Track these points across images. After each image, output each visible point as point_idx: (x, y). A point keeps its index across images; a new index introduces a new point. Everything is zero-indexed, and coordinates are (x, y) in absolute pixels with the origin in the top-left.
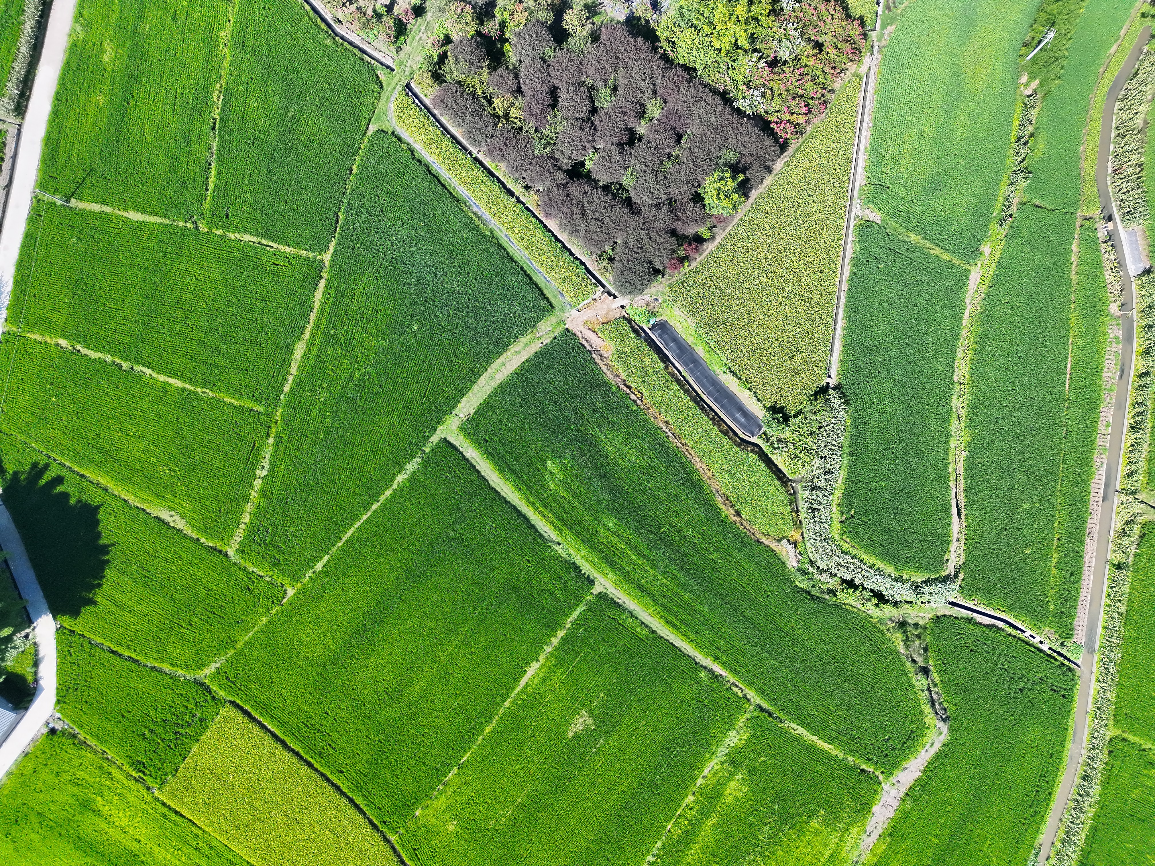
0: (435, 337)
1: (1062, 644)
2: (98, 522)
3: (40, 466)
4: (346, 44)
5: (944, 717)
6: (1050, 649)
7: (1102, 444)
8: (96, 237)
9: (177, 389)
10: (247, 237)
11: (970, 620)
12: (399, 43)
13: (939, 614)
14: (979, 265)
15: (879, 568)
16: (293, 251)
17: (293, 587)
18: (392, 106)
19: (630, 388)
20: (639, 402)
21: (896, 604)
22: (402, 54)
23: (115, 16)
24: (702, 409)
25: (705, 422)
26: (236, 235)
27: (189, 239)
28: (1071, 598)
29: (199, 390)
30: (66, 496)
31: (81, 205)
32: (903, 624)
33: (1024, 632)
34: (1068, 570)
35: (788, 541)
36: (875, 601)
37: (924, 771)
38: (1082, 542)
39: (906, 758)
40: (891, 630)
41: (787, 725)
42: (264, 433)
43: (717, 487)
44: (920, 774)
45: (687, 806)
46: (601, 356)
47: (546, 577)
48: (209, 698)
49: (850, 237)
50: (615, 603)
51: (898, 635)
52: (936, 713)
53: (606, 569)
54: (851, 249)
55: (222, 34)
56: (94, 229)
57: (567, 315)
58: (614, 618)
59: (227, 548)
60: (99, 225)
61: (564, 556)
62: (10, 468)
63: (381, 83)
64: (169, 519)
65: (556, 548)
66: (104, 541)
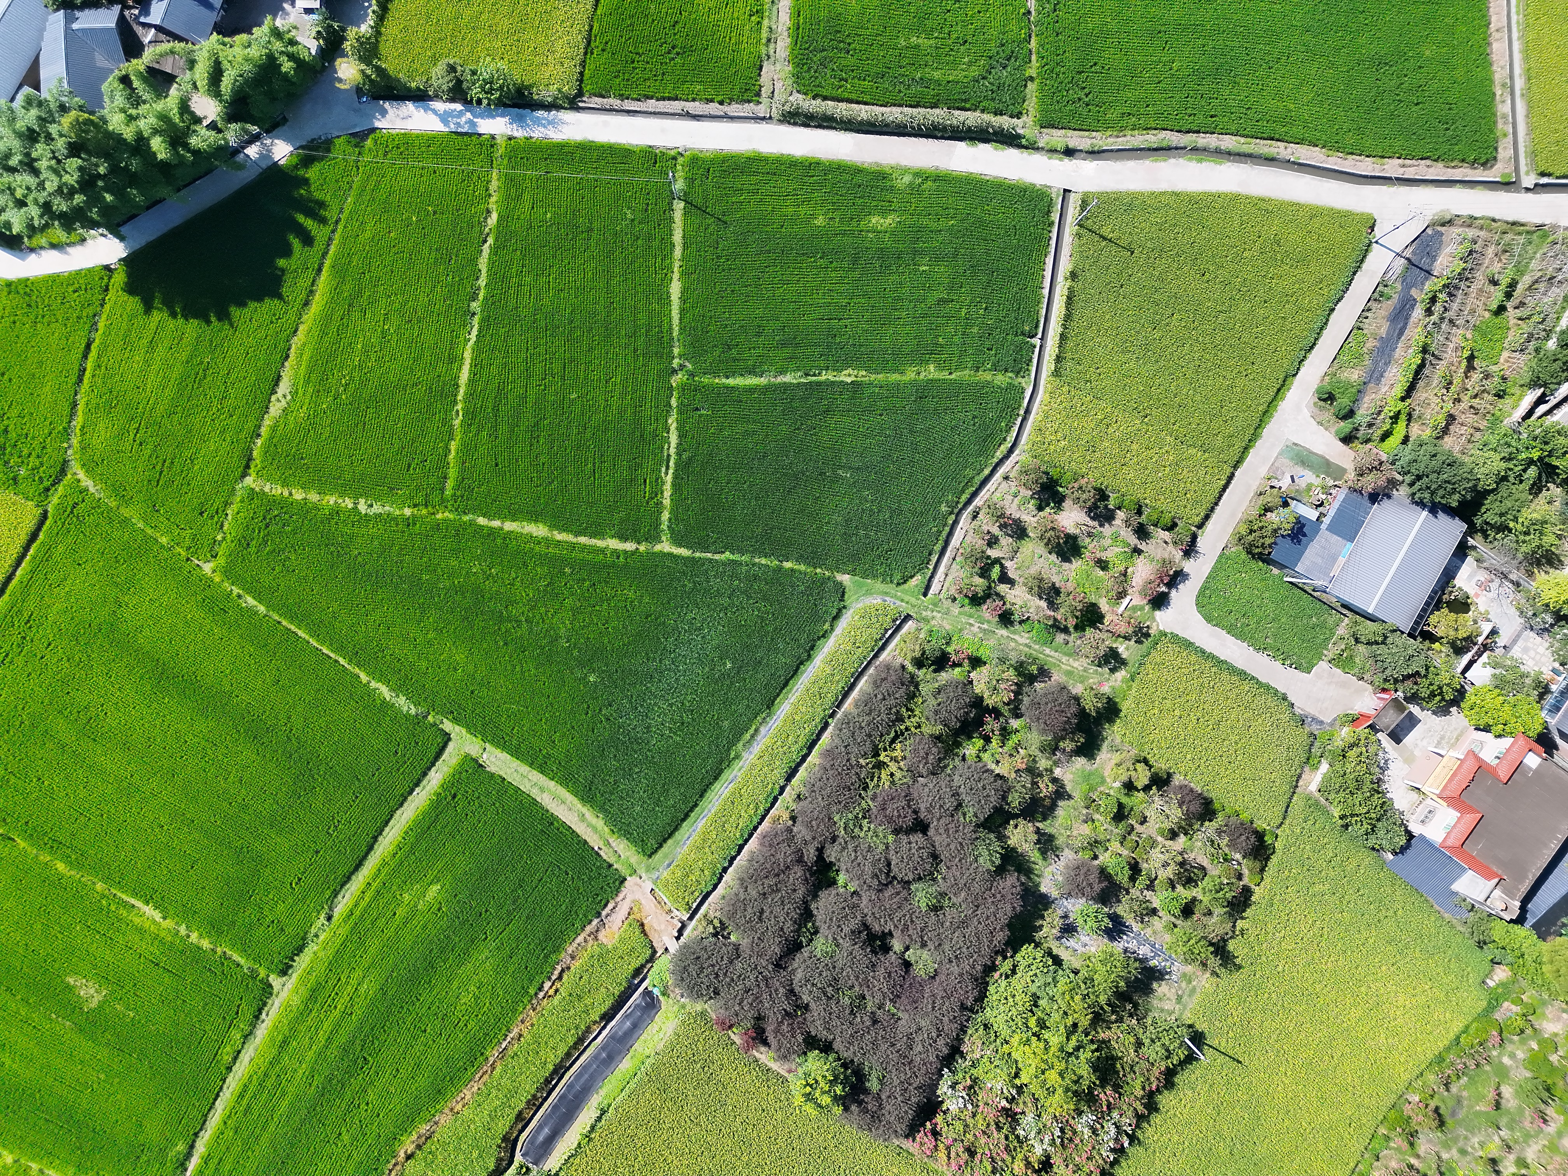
0: (583, 708)
2: (260, 299)
3: (323, 212)
4: (947, 529)
8: (640, 242)
9: (457, 377)
10: (674, 439)
12: (960, 598)
16: (667, 502)
17: (214, 571)
18: (877, 601)
19: (560, 978)
20: (541, 995)
22: (947, 604)
23: (933, 225)
24: (547, 1081)
25: (528, 1089)
26: (675, 425)
27: (655, 366)
29: (459, 407)
30: (287, 252)
31: (678, 216)
42: (416, 501)
43: (442, 1121)
46: (597, 931)
47: (281, 909)
48: (46, 484)
50: (260, 1011)
53: (304, 992)
55: (932, 367)
56: (650, 238)
57: (644, 876)
58: (237, 1013)
59: (254, 475)
60: (656, 243)
61: (313, 930)
62: (312, 173)
63: (905, 582)
64: (280, 394)
65: (322, 916)
66: (235, 312)
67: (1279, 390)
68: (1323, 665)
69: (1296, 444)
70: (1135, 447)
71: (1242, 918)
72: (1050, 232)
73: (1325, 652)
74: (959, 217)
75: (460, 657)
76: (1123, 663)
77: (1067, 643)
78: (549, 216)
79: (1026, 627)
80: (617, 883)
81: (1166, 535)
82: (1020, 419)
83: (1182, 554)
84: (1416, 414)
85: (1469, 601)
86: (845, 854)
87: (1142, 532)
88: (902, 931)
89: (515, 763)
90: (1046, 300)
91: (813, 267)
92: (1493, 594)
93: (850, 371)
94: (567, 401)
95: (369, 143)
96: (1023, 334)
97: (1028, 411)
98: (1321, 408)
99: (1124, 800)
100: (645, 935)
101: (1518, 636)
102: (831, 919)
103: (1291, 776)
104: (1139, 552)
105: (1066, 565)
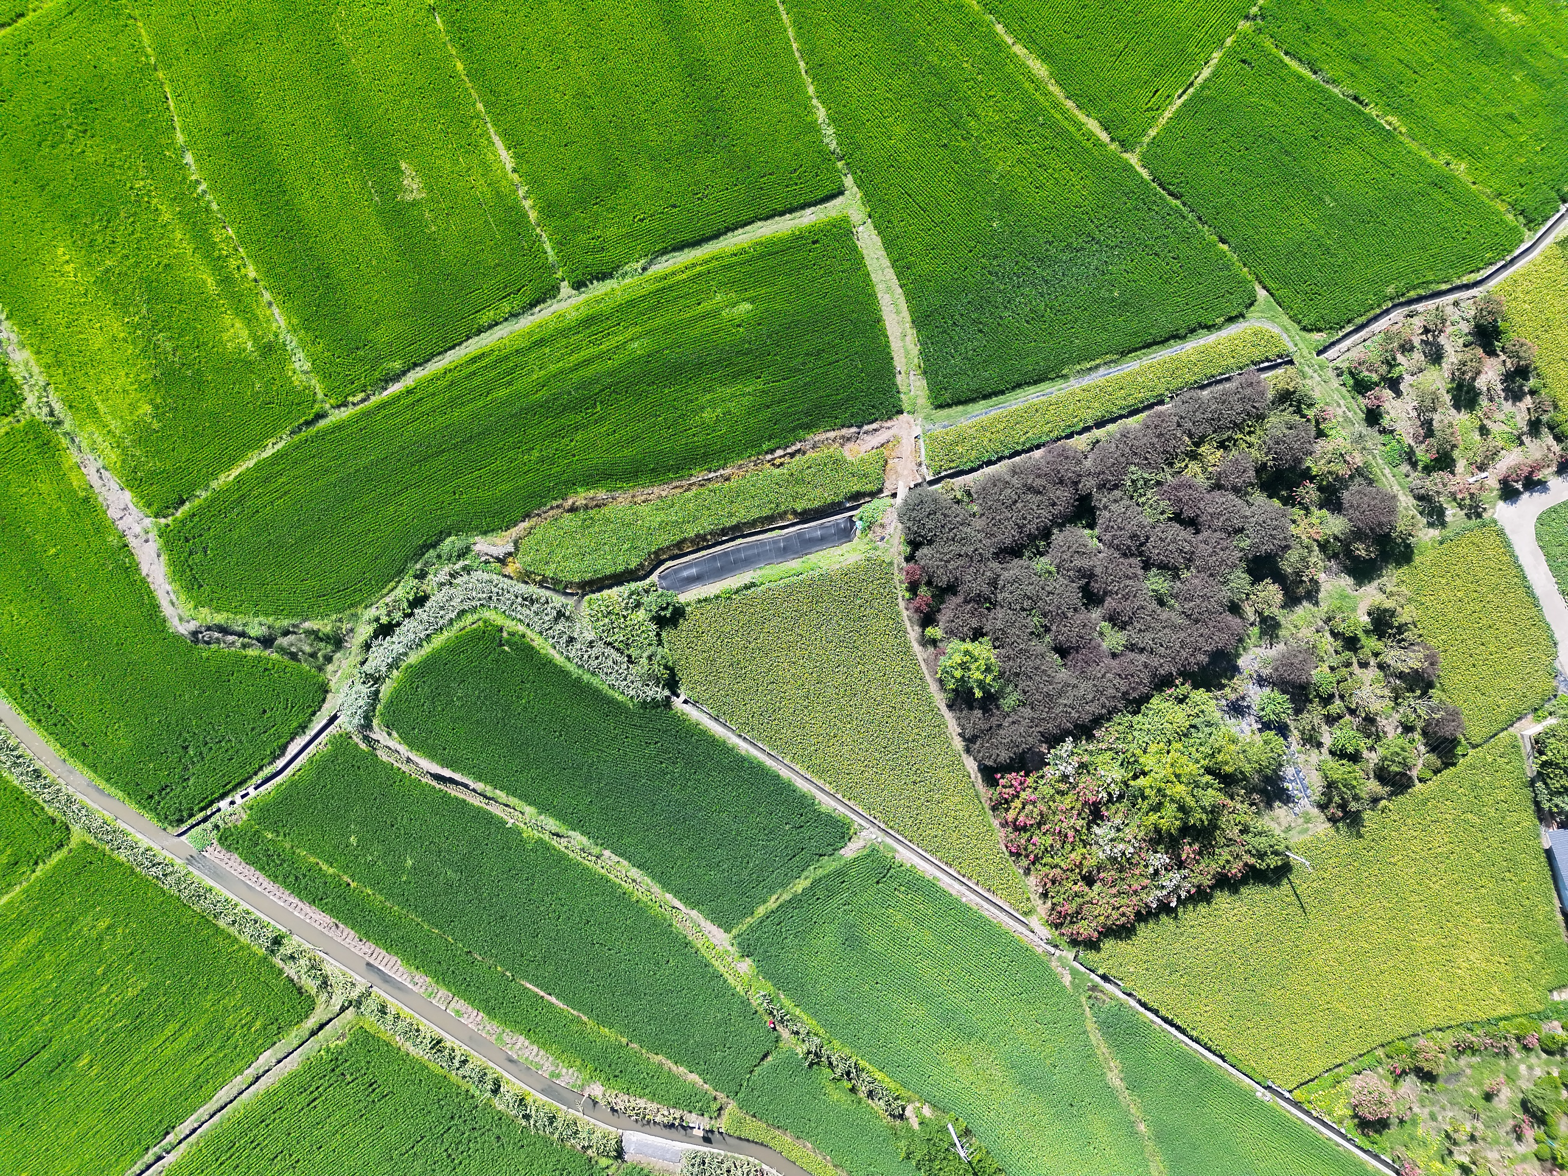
0: (973, 244)
1: (217, 827)
4: (1378, 311)
5: (200, 636)
6: (219, 810)
7: (439, 995)
10: (1206, 73)
11: (303, 728)
12: (1346, 377)
13: (329, 696)
14: (730, 948)
15: (422, 646)
18: (1276, 331)
19: (792, 455)
20: (769, 457)
21: (367, 646)
22: (1331, 374)
24: (724, 531)
25: (705, 525)
26: (1216, 61)
28: (268, 865)
32: (338, 642)
33: (256, 789)
34: (305, 876)
35: (510, 554)
36: (384, 620)
37: (144, 581)
38: (331, 911)
39: (172, 563)
40: (339, 624)
41: (284, 436)
43: (620, 500)
44: (144, 574)
45: (245, 265)
46: (849, 439)
47: (612, 232)
49: (841, 809)
50: (537, 303)
51: (329, 628)
52: (209, 629)
53: (584, 312)
54: (827, 804)
55: (1463, 166)
57: (919, 422)
58: (519, 290)
61: (626, 268)
63: (1310, 331)
65: (643, 261)
71: (1391, 799)
76: (1443, 524)
77: (1407, 476)
79: (1384, 437)
80: (895, 410)
81: (1553, 444)
82: (1503, 263)
83: (1555, 469)
86: (1114, 506)
87: (1535, 427)
89: (882, 253)
93: (1394, 120)
96: (1558, 192)
97: (1512, 261)
99: (1362, 636)
100: (885, 471)
102: (1069, 547)
103: (1517, 712)
104: (1522, 443)
105: (1453, 411)
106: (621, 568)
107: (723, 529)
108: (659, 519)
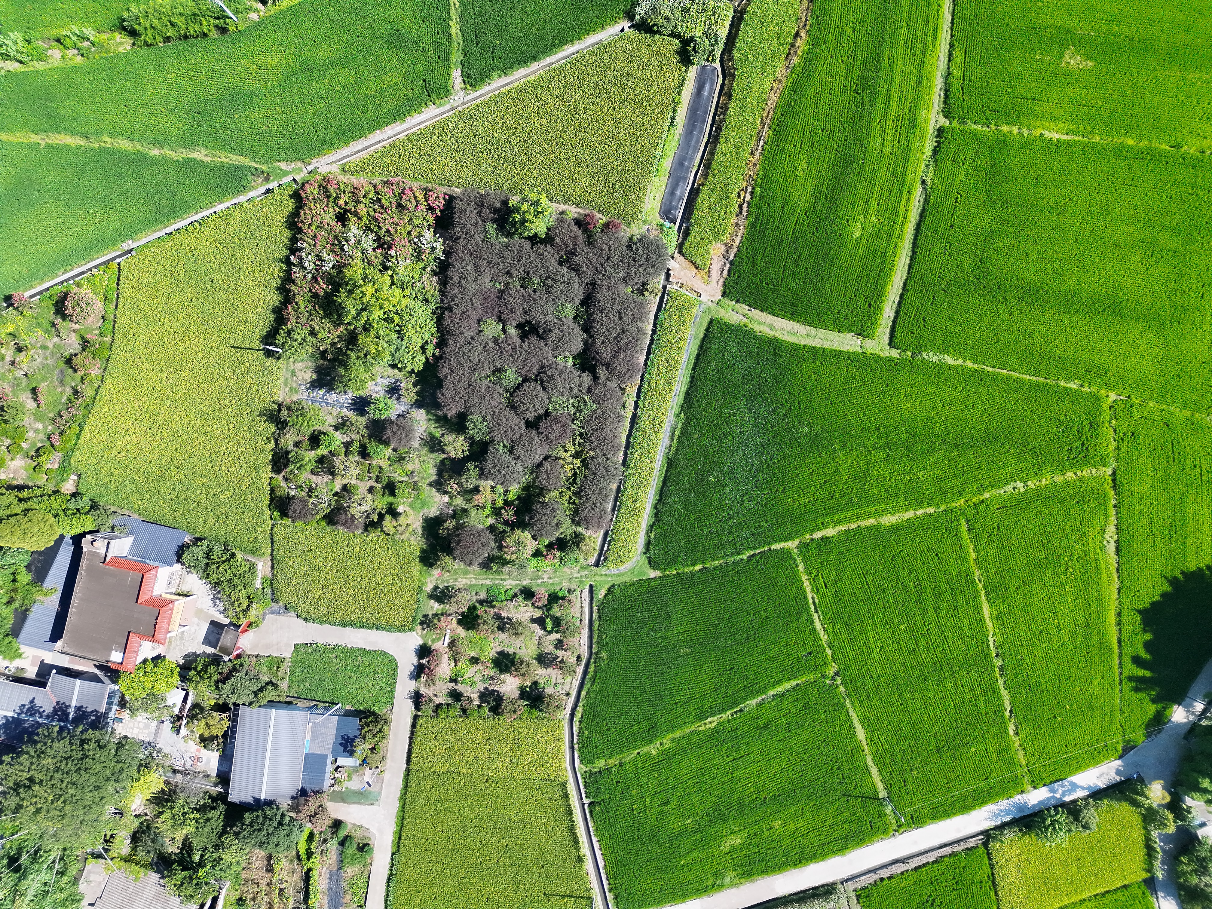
0: (804, 406)
2: (1153, 604)
3: (1133, 684)
4: (595, 640)
8: (900, 757)
9: (991, 605)
10: (818, 625)
12: (566, 594)
16: (804, 578)
17: (1107, 396)
18: (624, 567)
19: (741, 206)
20: (750, 189)
22: (573, 586)
23: (695, 855)
24: (719, 129)
25: (732, 118)
26: (822, 636)
27: (854, 672)
29: (980, 585)
30: (1147, 646)
31: (880, 787)
42: (983, 505)
43: (784, 70)
46: (727, 251)
47: (961, 175)
49: (488, 89)
50: (946, 96)
53: (920, 123)
54: (498, 81)
55: (654, 753)
56: (894, 762)
57: (710, 304)
58: (962, 88)
59: (1107, 477)
60: (888, 760)
61: (932, 169)
62: (1152, 709)
63: (609, 589)
64: (1112, 542)
65: (929, 182)
66: (1167, 588)
67: (400, 838)
68: (288, 653)
69: (372, 804)
70: (486, 755)
71: (272, 450)
72: (609, 884)
73: (290, 664)
74: (679, 868)
75: (906, 405)
76: (431, 596)
77: (476, 593)
78: (973, 749)
79: (510, 593)
80: (728, 291)
81: (438, 701)
82: (575, 741)
83: (421, 692)
84: (296, 862)
85: (203, 744)
86: (578, 383)
87: (456, 695)
88: (515, 346)
89: (836, 346)
90: (592, 834)
91: (768, 789)
92: (187, 756)
93: (712, 726)
94: (906, 621)
95: (1120, 747)
96: (599, 803)
97: (572, 748)
98: (364, 838)
99: (391, 499)
100: (692, 262)
101: (156, 733)
102: (569, 333)
103: (278, 566)
104: (451, 680)
105: (499, 649)
106: (738, 43)
107: (721, 130)
108: (755, 89)
